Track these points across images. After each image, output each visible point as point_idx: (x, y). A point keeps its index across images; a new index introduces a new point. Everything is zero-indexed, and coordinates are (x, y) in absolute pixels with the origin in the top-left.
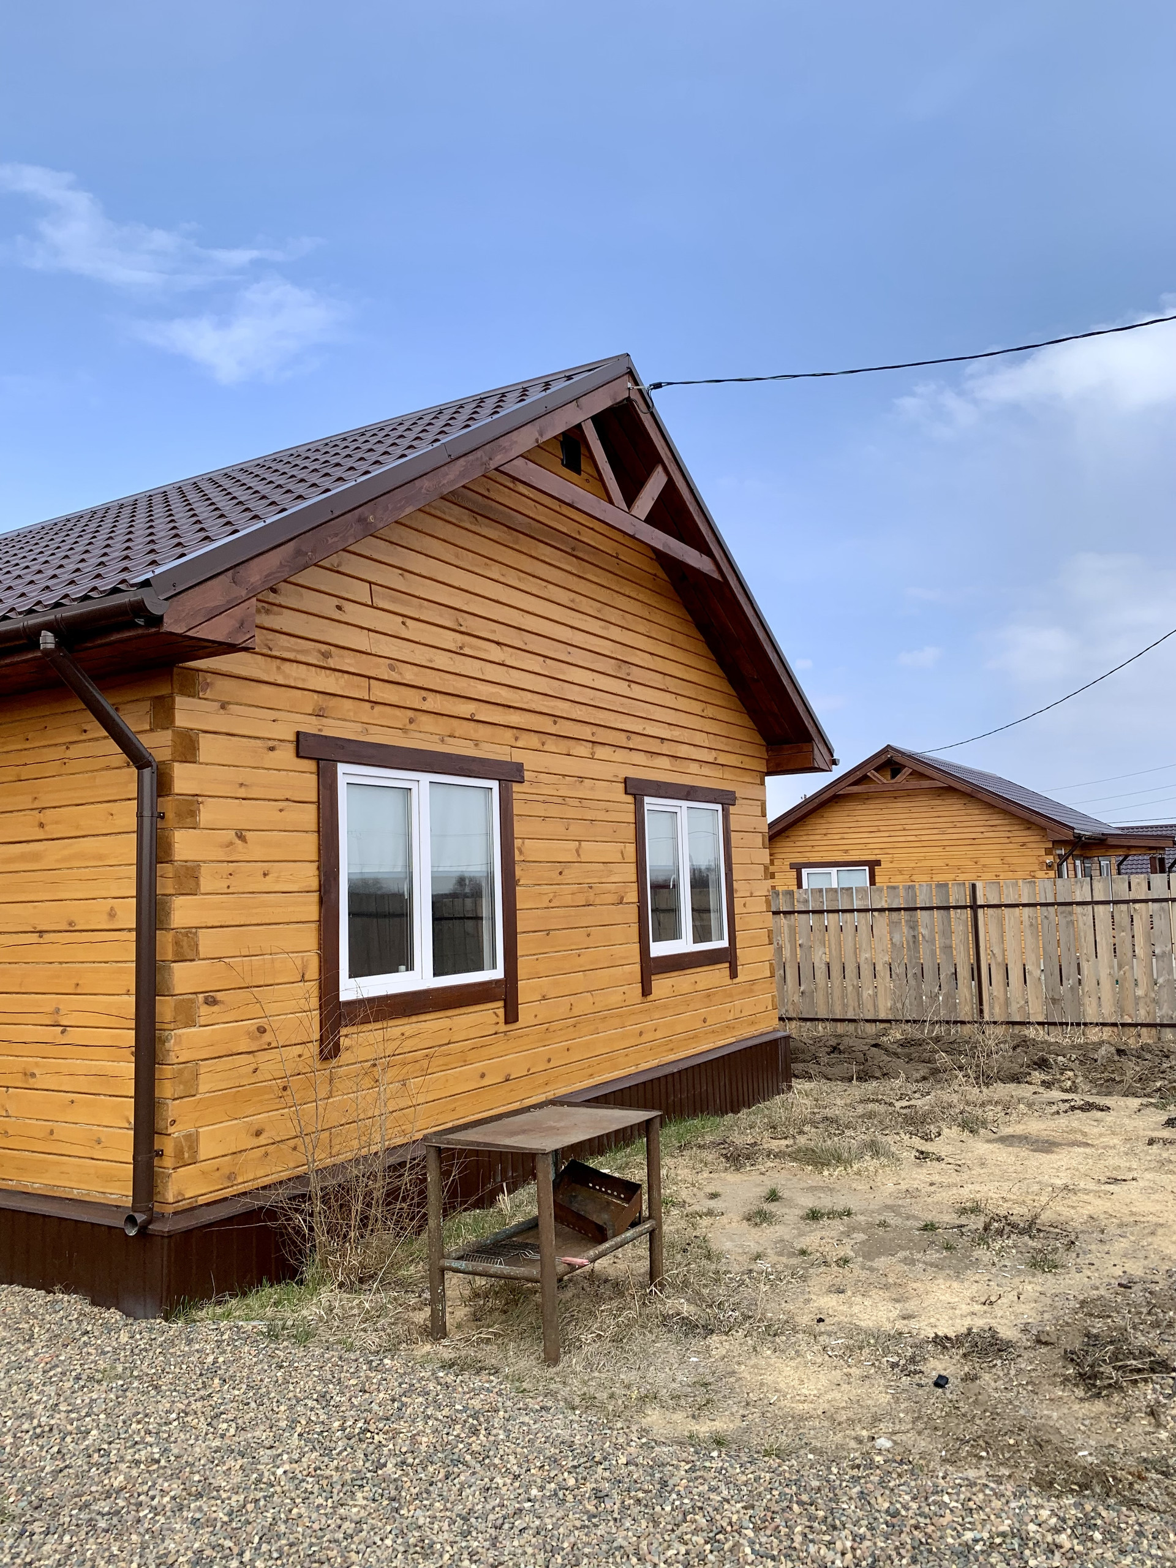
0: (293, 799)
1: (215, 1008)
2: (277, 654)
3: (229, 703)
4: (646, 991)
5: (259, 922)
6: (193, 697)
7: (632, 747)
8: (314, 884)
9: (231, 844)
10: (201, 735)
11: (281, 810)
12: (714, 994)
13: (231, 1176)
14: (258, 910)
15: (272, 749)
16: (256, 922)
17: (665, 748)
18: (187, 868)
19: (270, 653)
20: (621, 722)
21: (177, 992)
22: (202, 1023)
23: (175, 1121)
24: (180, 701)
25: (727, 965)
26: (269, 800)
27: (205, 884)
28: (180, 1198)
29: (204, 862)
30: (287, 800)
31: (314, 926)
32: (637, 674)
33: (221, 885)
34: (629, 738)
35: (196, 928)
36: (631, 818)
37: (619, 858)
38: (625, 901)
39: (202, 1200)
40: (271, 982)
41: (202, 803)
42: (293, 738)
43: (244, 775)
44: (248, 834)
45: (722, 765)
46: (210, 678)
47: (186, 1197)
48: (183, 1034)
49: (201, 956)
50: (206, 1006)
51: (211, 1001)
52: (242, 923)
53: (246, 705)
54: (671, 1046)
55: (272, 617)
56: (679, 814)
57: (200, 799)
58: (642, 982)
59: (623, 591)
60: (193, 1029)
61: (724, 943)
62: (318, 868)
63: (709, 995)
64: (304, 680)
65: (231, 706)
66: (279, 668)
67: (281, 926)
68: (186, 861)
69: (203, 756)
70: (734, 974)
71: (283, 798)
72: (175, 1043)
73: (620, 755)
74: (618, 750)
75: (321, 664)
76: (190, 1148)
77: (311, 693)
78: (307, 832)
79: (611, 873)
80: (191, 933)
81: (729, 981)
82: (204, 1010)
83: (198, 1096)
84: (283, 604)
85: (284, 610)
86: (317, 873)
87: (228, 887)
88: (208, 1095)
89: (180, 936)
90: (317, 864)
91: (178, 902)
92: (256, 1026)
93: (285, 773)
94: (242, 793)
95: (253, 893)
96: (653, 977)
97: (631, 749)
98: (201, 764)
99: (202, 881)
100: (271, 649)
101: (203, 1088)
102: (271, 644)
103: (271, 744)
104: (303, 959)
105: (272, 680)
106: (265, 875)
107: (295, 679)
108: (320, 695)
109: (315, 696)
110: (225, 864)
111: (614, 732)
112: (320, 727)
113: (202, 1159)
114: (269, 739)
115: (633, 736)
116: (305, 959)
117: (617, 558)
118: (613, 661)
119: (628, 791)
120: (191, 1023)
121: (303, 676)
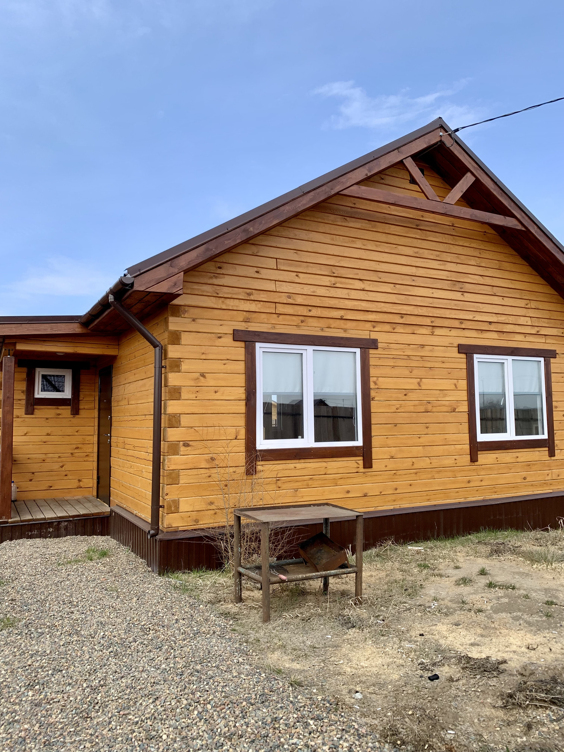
0: (231, 359)
1: (189, 448)
2: (222, 296)
3: (197, 319)
4: (474, 459)
5: (213, 412)
6: (179, 317)
7: (464, 327)
8: (243, 396)
9: (198, 379)
10: (182, 333)
11: (224, 364)
12: (535, 464)
13: (197, 521)
14: (211, 407)
15: (220, 337)
16: (211, 412)
17: (492, 327)
18: (175, 389)
19: (217, 295)
20: (455, 314)
21: (169, 440)
22: (181, 454)
23: (167, 494)
24: (171, 319)
25: (547, 449)
26: (218, 360)
27: (184, 395)
28: (170, 526)
29: (184, 386)
30: (228, 359)
31: (244, 415)
32: (468, 287)
33: (193, 396)
34: (461, 323)
35: (180, 414)
36: (464, 366)
37: (453, 387)
38: (457, 410)
39: (180, 529)
40: (218, 439)
41: (183, 361)
42: (232, 332)
43: (203, 349)
44: (207, 375)
45: (545, 335)
46: (187, 308)
47: (173, 526)
48: (172, 458)
49: (182, 426)
50: (184, 447)
51: (186, 445)
52: (203, 412)
53: (206, 319)
54: (495, 490)
55: (218, 280)
56: (505, 364)
57: (182, 360)
58: (470, 454)
59: (457, 244)
60: (177, 456)
61: (545, 436)
62: (245, 390)
63: (529, 465)
64: (237, 306)
65: (198, 320)
66: (223, 302)
67: (225, 415)
68: (175, 386)
69: (183, 341)
70: (552, 454)
71: (226, 359)
72: (168, 462)
73: (454, 332)
74: (453, 329)
75: (246, 298)
76: (175, 506)
77: (242, 312)
78: (239, 374)
79: (445, 395)
80: (177, 416)
81: (549, 458)
82: (182, 449)
83: (180, 485)
84: (224, 273)
85: (226, 276)
86: (244, 392)
87: (196, 397)
88: (184, 485)
89: (171, 417)
90: (245, 388)
91: (170, 403)
92: (210, 457)
93: (227, 348)
94: (203, 357)
95: (210, 400)
96: (479, 453)
97: (464, 329)
98: (183, 345)
99: (182, 394)
100: (218, 294)
101: (181, 482)
102: (218, 292)
103: (219, 335)
104: (236, 429)
105: (219, 307)
106: (216, 392)
107: (232, 306)
108: (247, 312)
109: (245, 313)
110: (195, 387)
111: (449, 320)
112: (247, 327)
113: (181, 511)
114: (219, 333)
115: (464, 322)
116: (238, 429)
117: (453, 226)
118: (450, 282)
119: (460, 351)
120: (176, 453)
121: (237, 304)
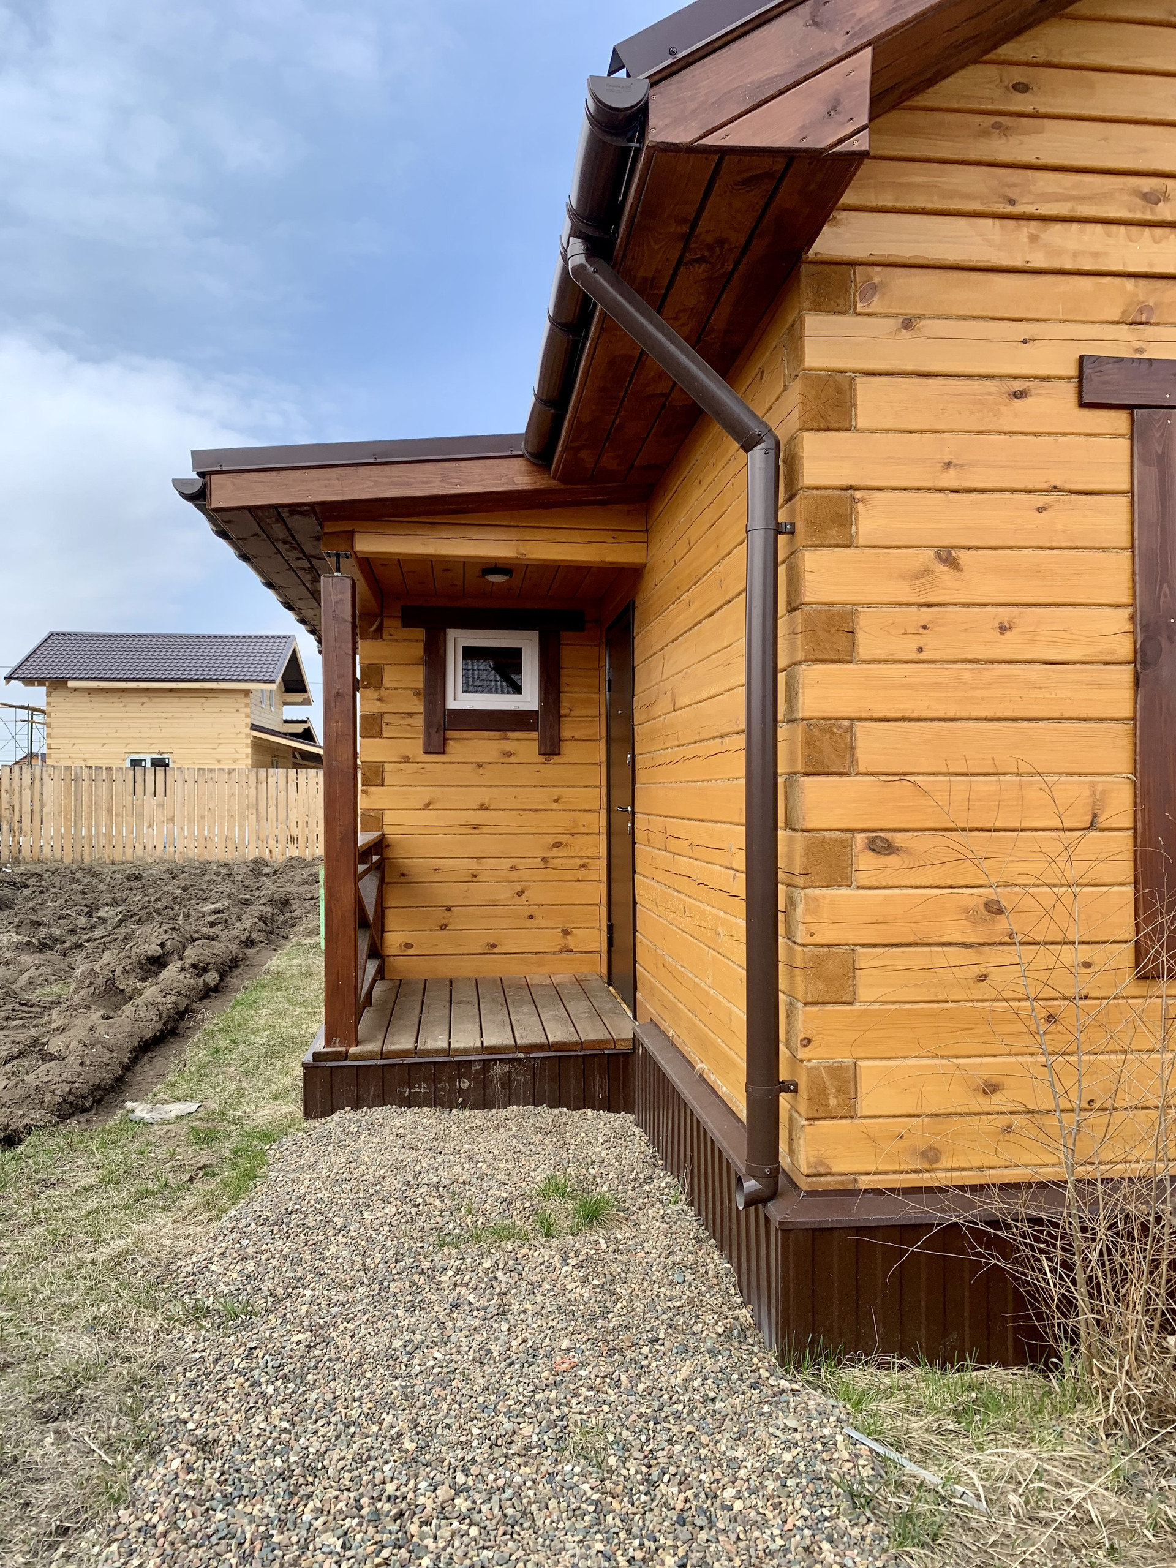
0: (1068, 486)
1: (892, 860)
2: (1030, 209)
3: (920, 317)
5: (990, 714)
6: (844, 313)
8: (1124, 648)
9: (927, 572)
10: (861, 383)
11: (1040, 510)
13: (931, 1155)
14: (985, 693)
15: (1019, 395)
16: (983, 715)
18: (830, 616)
19: (1009, 209)
21: (810, 826)
22: (862, 883)
23: (809, 1041)
24: (815, 324)
26: (1014, 491)
27: (868, 643)
28: (822, 1170)
29: (869, 605)
30: (1055, 489)
31: (1127, 727)
33: (906, 647)
35: (851, 719)
39: (865, 1182)
40: (1016, 825)
41: (862, 500)
42: (1073, 371)
43: (949, 449)
44: (964, 556)
46: (878, 275)
47: (835, 1170)
48: (824, 897)
49: (862, 769)
50: (871, 854)
51: (881, 846)
52: (951, 715)
53: (960, 317)
55: (1014, 140)
57: (858, 495)
60: (844, 891)
62: (1132, 618)
64: (1096, 255)
65: (924, 322)
66: (1034, 238)
67: (1041, 724)
68: (830, 604)
69: (863, 417)
71: (1045, 486)
72: (807, 911)
75: (1139, 216)
76: (840, 1090)
77: (1118, 281)
78: (1104, 549)
80: (840, 727)
82: (865, 861)
83: (858, 1006)
84: (1043, 110)
85: (1047, 122)
86: (1128, 627)
87: (920, 650)
88: (877, 1006)
89: (816, 732)
90: (1130, 610)
91: (812, 674)
92: (982, 901)
93: (1051, 438)
94: (950, 479)
95: (976, 661)
98: (863, 431)
99: (861, 638)
100: (1012, 202)
101: (863, 994)
102: (1012, 193)
103: (1017, 385)
104: (1093, 786)
105: (1018, 263)
106: (1003, 629)
107: (1075, 255)
108: (1142, 282)
109: (1129, 284)
110: (914, 609)
112: (1138, 345)
113: (866, 1113)
114: (1016, 377)
116: (1100, 787)
120: (839, 876)
121: (1097, 247)
